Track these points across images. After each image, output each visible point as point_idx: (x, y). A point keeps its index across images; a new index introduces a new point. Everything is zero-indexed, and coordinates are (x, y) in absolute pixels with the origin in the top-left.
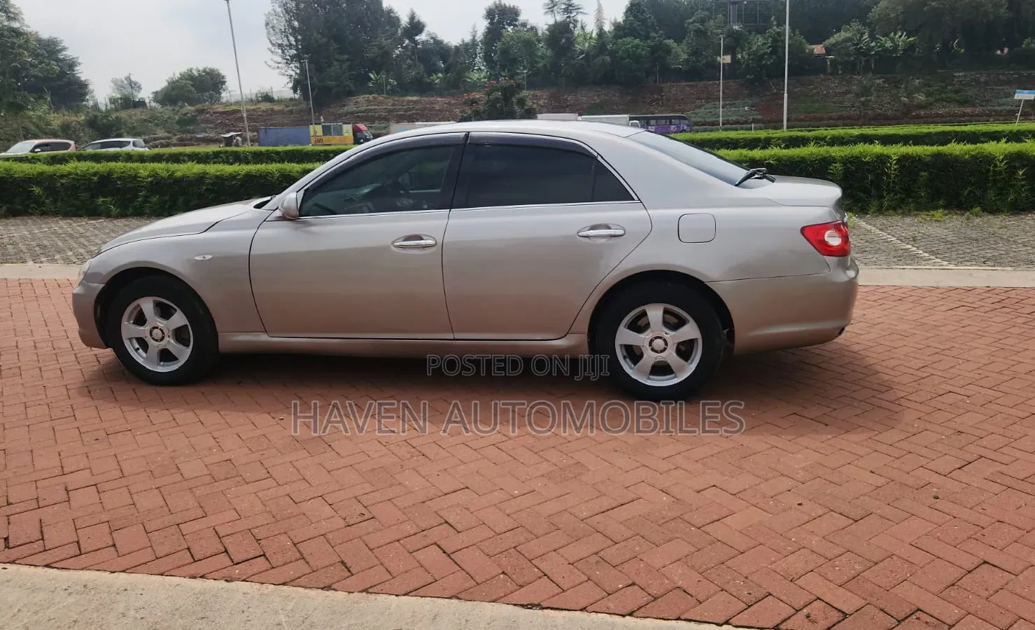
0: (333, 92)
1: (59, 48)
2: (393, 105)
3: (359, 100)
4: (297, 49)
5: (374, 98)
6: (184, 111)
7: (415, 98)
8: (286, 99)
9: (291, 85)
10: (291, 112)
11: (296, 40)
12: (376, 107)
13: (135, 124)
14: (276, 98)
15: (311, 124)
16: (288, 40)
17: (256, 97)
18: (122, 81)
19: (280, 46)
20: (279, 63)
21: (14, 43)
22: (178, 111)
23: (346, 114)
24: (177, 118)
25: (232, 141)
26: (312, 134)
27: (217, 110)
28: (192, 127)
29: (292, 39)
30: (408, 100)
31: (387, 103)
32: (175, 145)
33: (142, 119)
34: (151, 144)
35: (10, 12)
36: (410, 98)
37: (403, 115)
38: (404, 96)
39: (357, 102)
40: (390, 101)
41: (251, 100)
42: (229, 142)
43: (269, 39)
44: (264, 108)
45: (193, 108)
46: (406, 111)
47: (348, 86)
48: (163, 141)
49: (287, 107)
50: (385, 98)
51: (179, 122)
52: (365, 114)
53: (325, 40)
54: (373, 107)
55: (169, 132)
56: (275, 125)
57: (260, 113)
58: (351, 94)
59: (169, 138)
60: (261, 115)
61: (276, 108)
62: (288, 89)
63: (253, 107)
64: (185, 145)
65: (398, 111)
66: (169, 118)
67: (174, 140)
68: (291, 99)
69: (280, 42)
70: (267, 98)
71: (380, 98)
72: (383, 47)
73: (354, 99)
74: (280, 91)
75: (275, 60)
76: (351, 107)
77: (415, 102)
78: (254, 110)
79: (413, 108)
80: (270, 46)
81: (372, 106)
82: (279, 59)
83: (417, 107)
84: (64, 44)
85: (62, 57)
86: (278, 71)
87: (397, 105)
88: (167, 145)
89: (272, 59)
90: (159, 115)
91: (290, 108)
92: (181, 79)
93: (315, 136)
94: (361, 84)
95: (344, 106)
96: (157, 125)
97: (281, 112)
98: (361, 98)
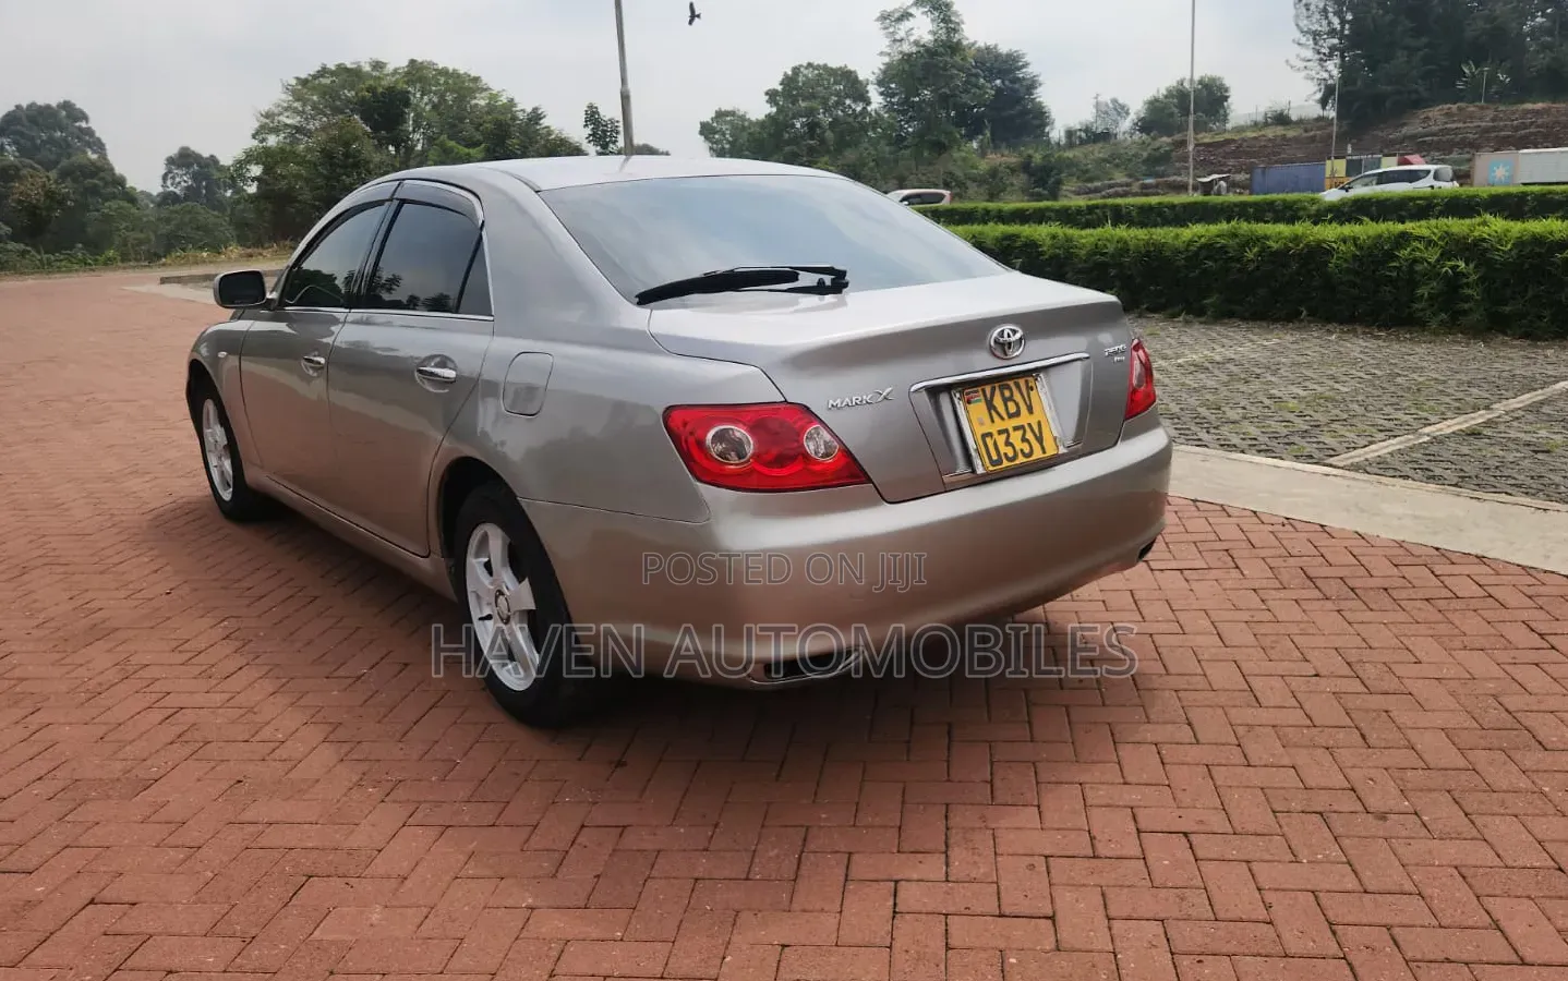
0: (1388, 104)
1: (1021, 64)
2: (1493, 120)
3: (1430, 115)
4: (1342, 37)
5: (1460, 109)
6: (1157, 144)
7: (1540, 106)
8: (1309, 120)
9: (1319, 96)
10: (1313, 139)
11: (1343, 22)
12: (1461, 125)
13: (1090, 166)
14: (1294, 118)
15: (1329, 158)
16: (1330, 23)
17: (1266, 118)
18: (1107, 105)
19: (1316, 35)
20: (1309, 61)
21: (946, 63)
22: (1149, 145)
23: (1405, 138)
24: (1145, 154)
25: (1212, 188)
26: (1328, 174)
27: (1201, 142)
28: (1162, 168)
29: (1336, 21)
30: (1524, 110)
31: (1482, 115)
32: (1135, 195)
33: (1099, 158)
34: (1103, 193)
35: (951, 21)
36: (1529, 106)
37: (1509, 137)
38: (1515, 103)
39: (1427, 118)
40: (1490, 113)
41: (1256, 124)
42: (1207, 188)
43: (1297, 25)
44: (1270, 136)
45: (1168, 140)
46: (1516, 129)
47: (1416, 92)
48: (1119, 189)
49: (1306, 131)
50: (1482, 108)
51: (1146, 161)
52: (1435, 138)
53: (1389, 17)
54: (1454, 126)
55: (1130, 176)
56: (1283, 161)
57: (1263, 143)
58: (1418, 104)
59: (1128, 185)
60: (1265, 146)
61: (1291, 134)
62: (1314, 103)
63: (1254, 135)
64: (1147, 195)
65: (1502, 130)
66: (1133, 155)
67: (1135, 188)
68: (1320, 119)
69: (1316, 27)
70: (1281, 119)
71: (1472, 109)
72: (1496, 18)
73: (1422, 114)
74: (1301, 107)
75: (1303, 56)
76: (1413, 127)
77: (1537, 113)
78: (1255, 138)
79: (1532, 123)
80: (1298, 35)
81: (1454, 122)
82: (1309, 54)
83: (1540, 121)
84: (1027, 59)
85: (1021, 76)
86: (1304, 73)
87: (1501, 119)
88: (1125, 195)
89: (1298, 56)
90: (1122, 151)
91: (1312, 133)
92: (1166, 97)
93: (1333, 176)
94: (1444, 85)
95: (1405, 124)
96: (1117, 166)
97: (1296, 139)
98: (1435, 112)
